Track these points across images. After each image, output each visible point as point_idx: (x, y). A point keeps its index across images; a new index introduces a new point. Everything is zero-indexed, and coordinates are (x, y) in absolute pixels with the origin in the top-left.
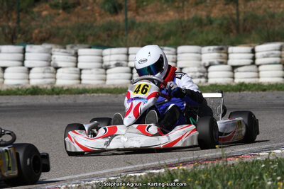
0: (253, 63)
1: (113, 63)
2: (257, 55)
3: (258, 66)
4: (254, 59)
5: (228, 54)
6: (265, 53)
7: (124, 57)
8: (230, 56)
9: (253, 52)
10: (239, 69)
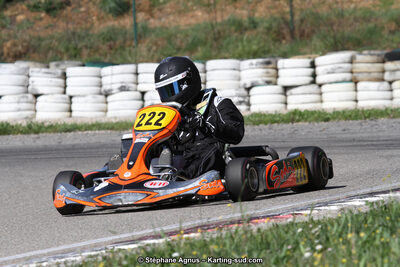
0: (313, 82)
1: (116, 87)
2: (319, 70)
3: (320, 86)
4: (314, 75)
5: (277, 69)
6: (329, 67)
7: (132, 77)
8: (281, 72)
9: (313, 65)
10: (293, 91)
